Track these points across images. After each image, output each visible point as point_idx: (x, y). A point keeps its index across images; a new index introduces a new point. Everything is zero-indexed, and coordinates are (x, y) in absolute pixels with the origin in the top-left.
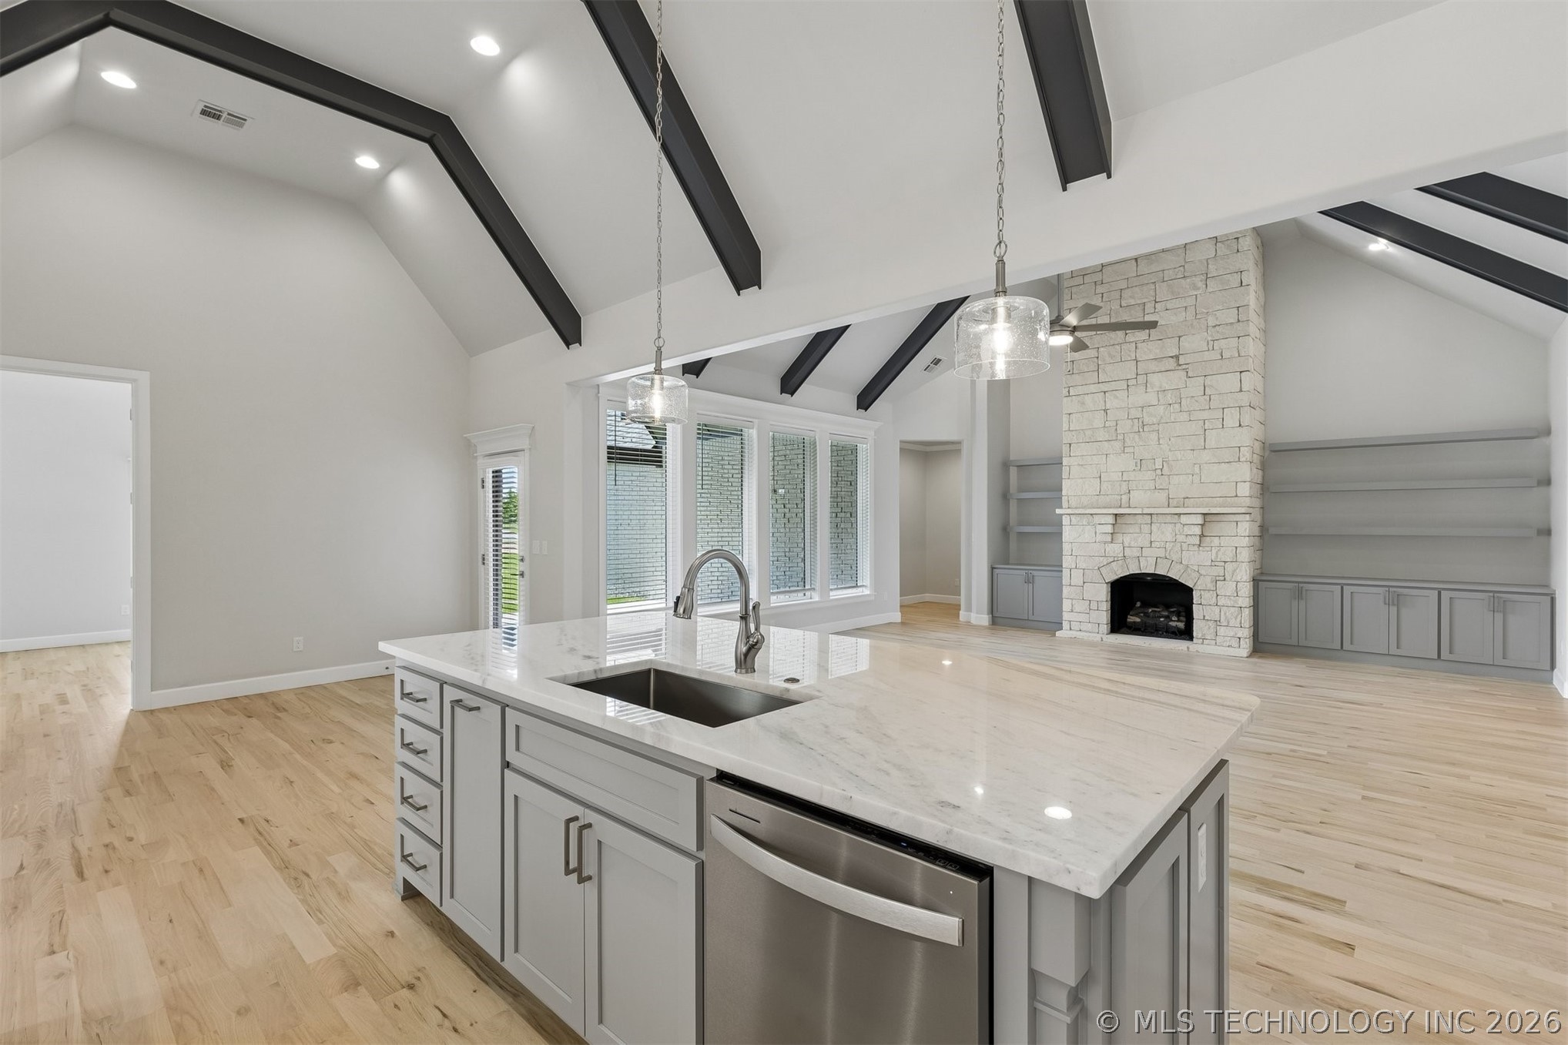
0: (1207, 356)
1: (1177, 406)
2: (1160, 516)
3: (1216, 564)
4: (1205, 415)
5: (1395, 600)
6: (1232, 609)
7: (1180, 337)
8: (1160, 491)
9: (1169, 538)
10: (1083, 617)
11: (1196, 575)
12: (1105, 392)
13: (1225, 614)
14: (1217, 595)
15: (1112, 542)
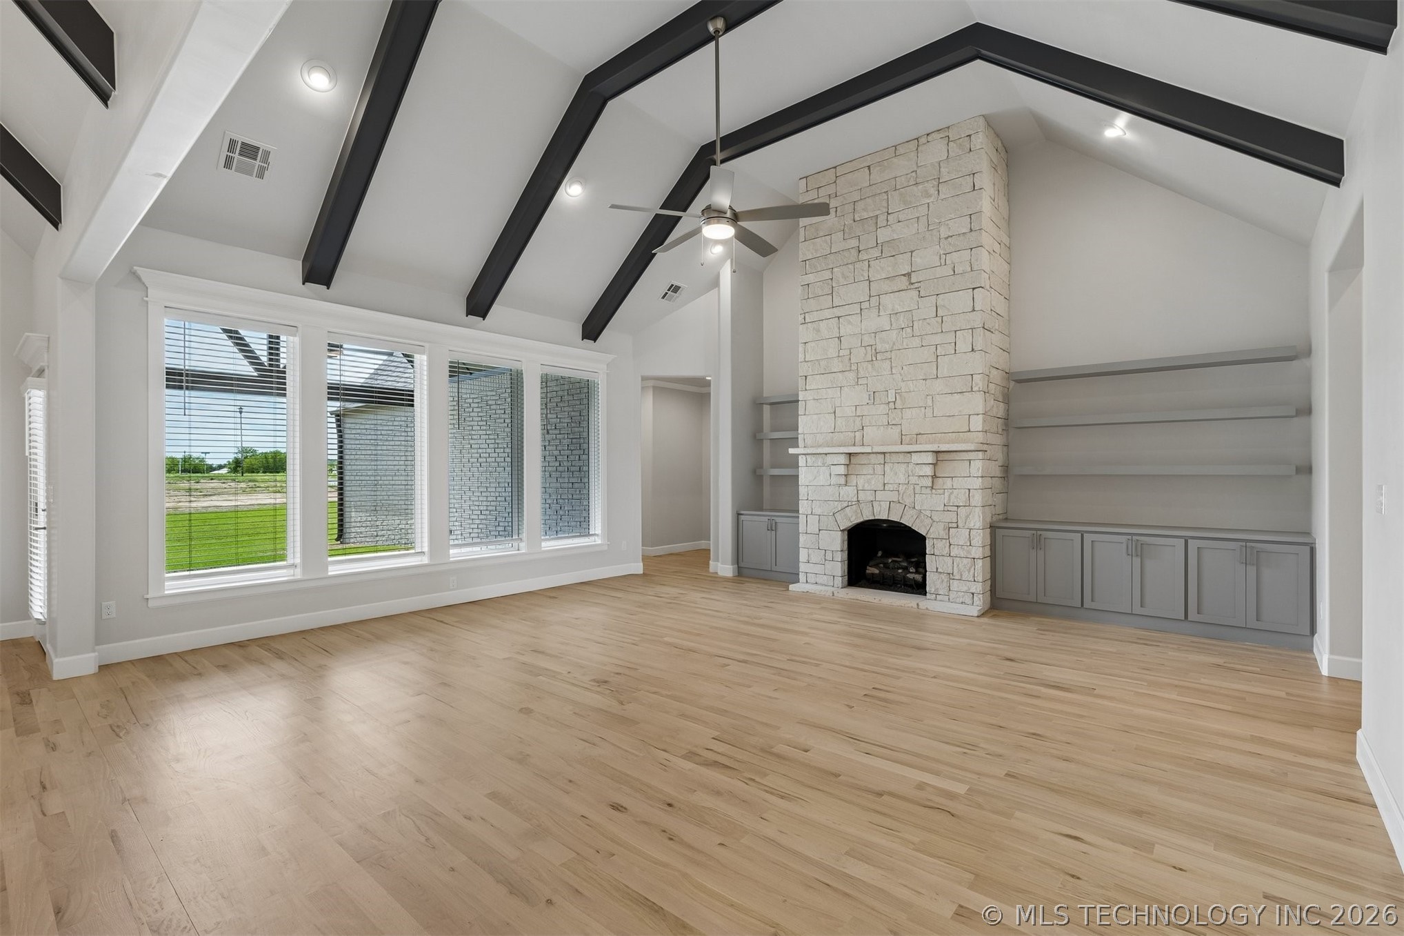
0: (940, 272)
1: (909, 330)
2: (893, 455)
3: (950, 508)
4: (937, 339)
5: (1139, 550)
6: (965, 561)
7: (912, 252)
8: (893, 427)
9: (902, 479)
10: (819, 569)
11: (928, 521)
12: (839, 317)
13: (958, 566)
14: (950, 545)
15: (846, 485)
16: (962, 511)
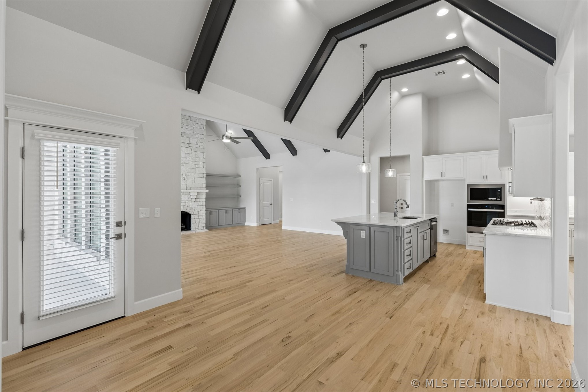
0: (196, 146)
1: (189, 159)
2: (185, 192)
3: (199, 206)
4: (196, 163)
5: (226, 212)
6: (203, 219)
7: (189, 138)
8: (184, 184)
9: (187, 199)
11: (194, 210)
14: (199, 215)
16: (201, 207)
